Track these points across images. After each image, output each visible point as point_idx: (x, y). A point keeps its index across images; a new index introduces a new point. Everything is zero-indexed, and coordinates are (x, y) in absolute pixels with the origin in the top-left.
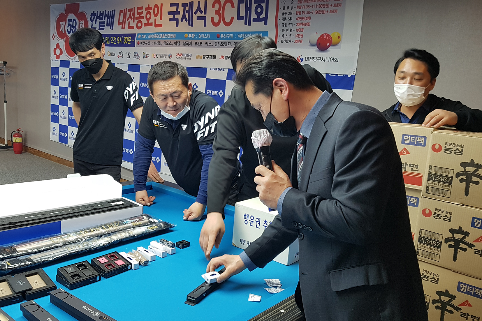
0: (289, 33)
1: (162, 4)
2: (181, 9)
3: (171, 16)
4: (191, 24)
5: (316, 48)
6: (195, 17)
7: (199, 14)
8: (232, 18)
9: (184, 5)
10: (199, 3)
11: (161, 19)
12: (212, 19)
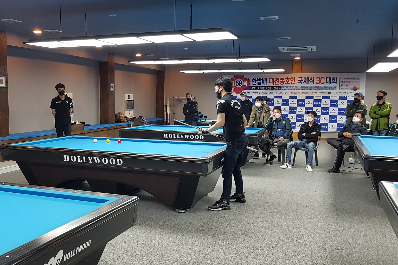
0: (344, 86)
1: (295, 78)
2: (304, 79)
3: (300, 81)
4: (308, 83)
5: (353, 90)
6: (309, 82)
7: (311, 81)
8: (324, 82)
9: (305, 78)
10: (311, 78)
11: (295, 82)
12: (316, 82)
